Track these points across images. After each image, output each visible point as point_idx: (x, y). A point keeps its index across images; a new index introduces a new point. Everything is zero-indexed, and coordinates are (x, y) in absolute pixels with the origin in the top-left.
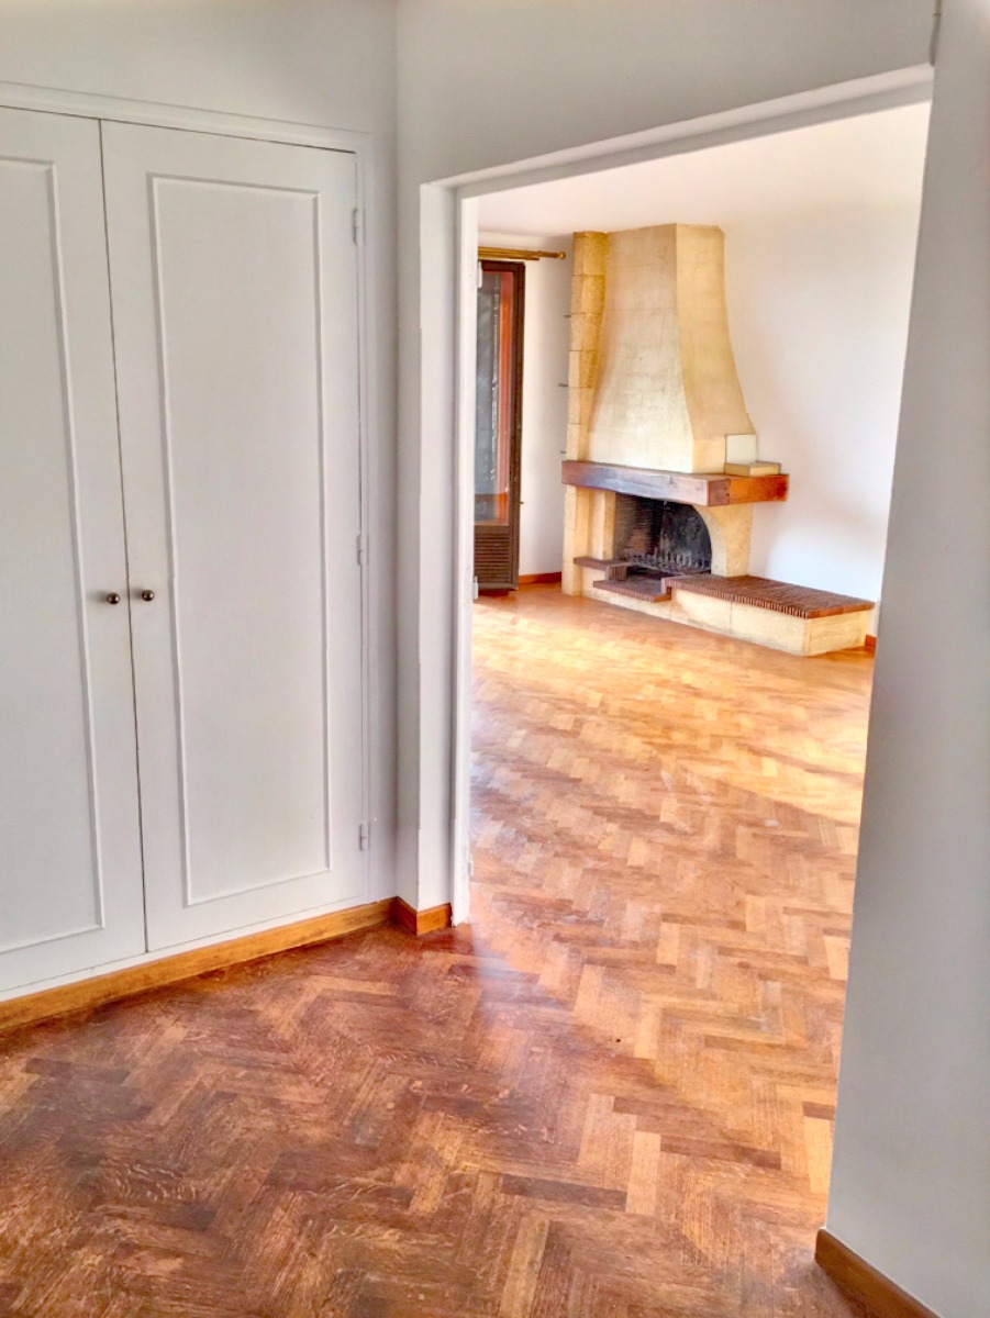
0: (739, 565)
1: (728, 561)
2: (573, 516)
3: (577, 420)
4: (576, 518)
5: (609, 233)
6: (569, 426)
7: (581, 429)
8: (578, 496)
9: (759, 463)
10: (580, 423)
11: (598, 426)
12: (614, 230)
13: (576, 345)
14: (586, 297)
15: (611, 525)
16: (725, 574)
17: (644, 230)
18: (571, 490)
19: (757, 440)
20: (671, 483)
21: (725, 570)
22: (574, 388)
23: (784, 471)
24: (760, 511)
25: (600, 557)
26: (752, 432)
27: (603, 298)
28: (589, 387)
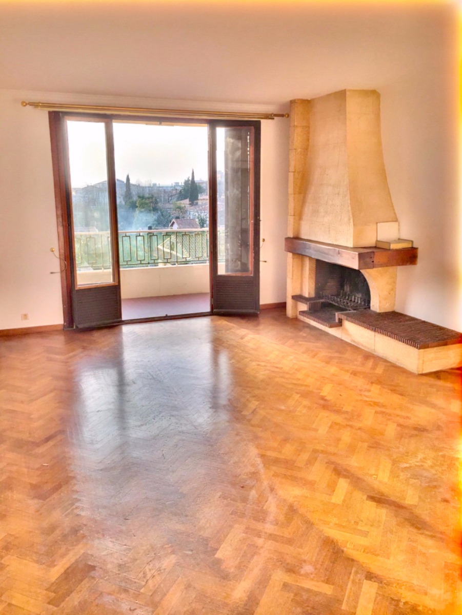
0: (388, 305)
1: (380, 302)
2: (291, 271)
3: (292, 214)
4: (293, 272)
5: (311, 100)
6: (289, 217)
7: (294, 219)
8: (293, 259)
9: (400, 240)
10: (294, 215)
11: (304, 217)
12: (314, 97)
13: (292, 169)
14: (297, 139)
15: (313, 276)
16: (378, 311)
17: (329, 95)
18: (290, 255)
19: (399, 225)
20: (339, 253)
21: (378, 308)
22: (291, 194)
23: (415, 246)
24: (401, 271)
25: (306, 295)
26: (396, 220)
27: (308, 140)
28: (300, 193)
